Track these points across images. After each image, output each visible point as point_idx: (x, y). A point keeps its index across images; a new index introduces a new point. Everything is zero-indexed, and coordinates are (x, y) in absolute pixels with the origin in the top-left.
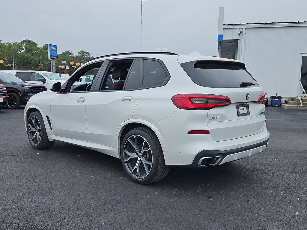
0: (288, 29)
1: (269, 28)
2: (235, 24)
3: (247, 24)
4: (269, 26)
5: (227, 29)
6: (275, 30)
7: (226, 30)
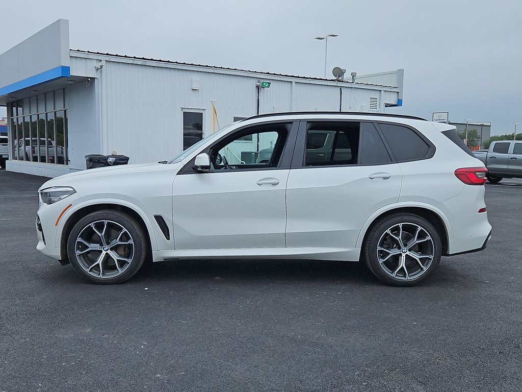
0: (165, 71)
1: (139, 66)
2: (88, 52)
3: (107, 54)
4: (139, 62)
5: (76, 57)
6: (148, 69)
7: (74, 59)
